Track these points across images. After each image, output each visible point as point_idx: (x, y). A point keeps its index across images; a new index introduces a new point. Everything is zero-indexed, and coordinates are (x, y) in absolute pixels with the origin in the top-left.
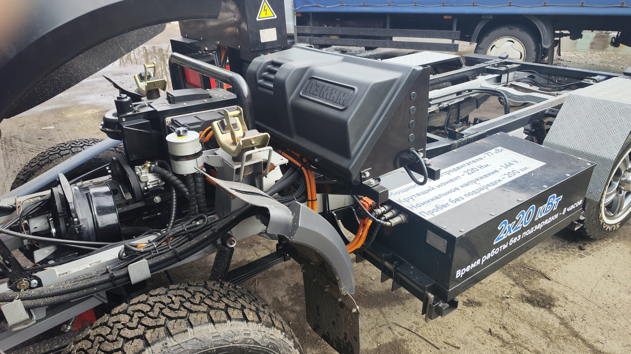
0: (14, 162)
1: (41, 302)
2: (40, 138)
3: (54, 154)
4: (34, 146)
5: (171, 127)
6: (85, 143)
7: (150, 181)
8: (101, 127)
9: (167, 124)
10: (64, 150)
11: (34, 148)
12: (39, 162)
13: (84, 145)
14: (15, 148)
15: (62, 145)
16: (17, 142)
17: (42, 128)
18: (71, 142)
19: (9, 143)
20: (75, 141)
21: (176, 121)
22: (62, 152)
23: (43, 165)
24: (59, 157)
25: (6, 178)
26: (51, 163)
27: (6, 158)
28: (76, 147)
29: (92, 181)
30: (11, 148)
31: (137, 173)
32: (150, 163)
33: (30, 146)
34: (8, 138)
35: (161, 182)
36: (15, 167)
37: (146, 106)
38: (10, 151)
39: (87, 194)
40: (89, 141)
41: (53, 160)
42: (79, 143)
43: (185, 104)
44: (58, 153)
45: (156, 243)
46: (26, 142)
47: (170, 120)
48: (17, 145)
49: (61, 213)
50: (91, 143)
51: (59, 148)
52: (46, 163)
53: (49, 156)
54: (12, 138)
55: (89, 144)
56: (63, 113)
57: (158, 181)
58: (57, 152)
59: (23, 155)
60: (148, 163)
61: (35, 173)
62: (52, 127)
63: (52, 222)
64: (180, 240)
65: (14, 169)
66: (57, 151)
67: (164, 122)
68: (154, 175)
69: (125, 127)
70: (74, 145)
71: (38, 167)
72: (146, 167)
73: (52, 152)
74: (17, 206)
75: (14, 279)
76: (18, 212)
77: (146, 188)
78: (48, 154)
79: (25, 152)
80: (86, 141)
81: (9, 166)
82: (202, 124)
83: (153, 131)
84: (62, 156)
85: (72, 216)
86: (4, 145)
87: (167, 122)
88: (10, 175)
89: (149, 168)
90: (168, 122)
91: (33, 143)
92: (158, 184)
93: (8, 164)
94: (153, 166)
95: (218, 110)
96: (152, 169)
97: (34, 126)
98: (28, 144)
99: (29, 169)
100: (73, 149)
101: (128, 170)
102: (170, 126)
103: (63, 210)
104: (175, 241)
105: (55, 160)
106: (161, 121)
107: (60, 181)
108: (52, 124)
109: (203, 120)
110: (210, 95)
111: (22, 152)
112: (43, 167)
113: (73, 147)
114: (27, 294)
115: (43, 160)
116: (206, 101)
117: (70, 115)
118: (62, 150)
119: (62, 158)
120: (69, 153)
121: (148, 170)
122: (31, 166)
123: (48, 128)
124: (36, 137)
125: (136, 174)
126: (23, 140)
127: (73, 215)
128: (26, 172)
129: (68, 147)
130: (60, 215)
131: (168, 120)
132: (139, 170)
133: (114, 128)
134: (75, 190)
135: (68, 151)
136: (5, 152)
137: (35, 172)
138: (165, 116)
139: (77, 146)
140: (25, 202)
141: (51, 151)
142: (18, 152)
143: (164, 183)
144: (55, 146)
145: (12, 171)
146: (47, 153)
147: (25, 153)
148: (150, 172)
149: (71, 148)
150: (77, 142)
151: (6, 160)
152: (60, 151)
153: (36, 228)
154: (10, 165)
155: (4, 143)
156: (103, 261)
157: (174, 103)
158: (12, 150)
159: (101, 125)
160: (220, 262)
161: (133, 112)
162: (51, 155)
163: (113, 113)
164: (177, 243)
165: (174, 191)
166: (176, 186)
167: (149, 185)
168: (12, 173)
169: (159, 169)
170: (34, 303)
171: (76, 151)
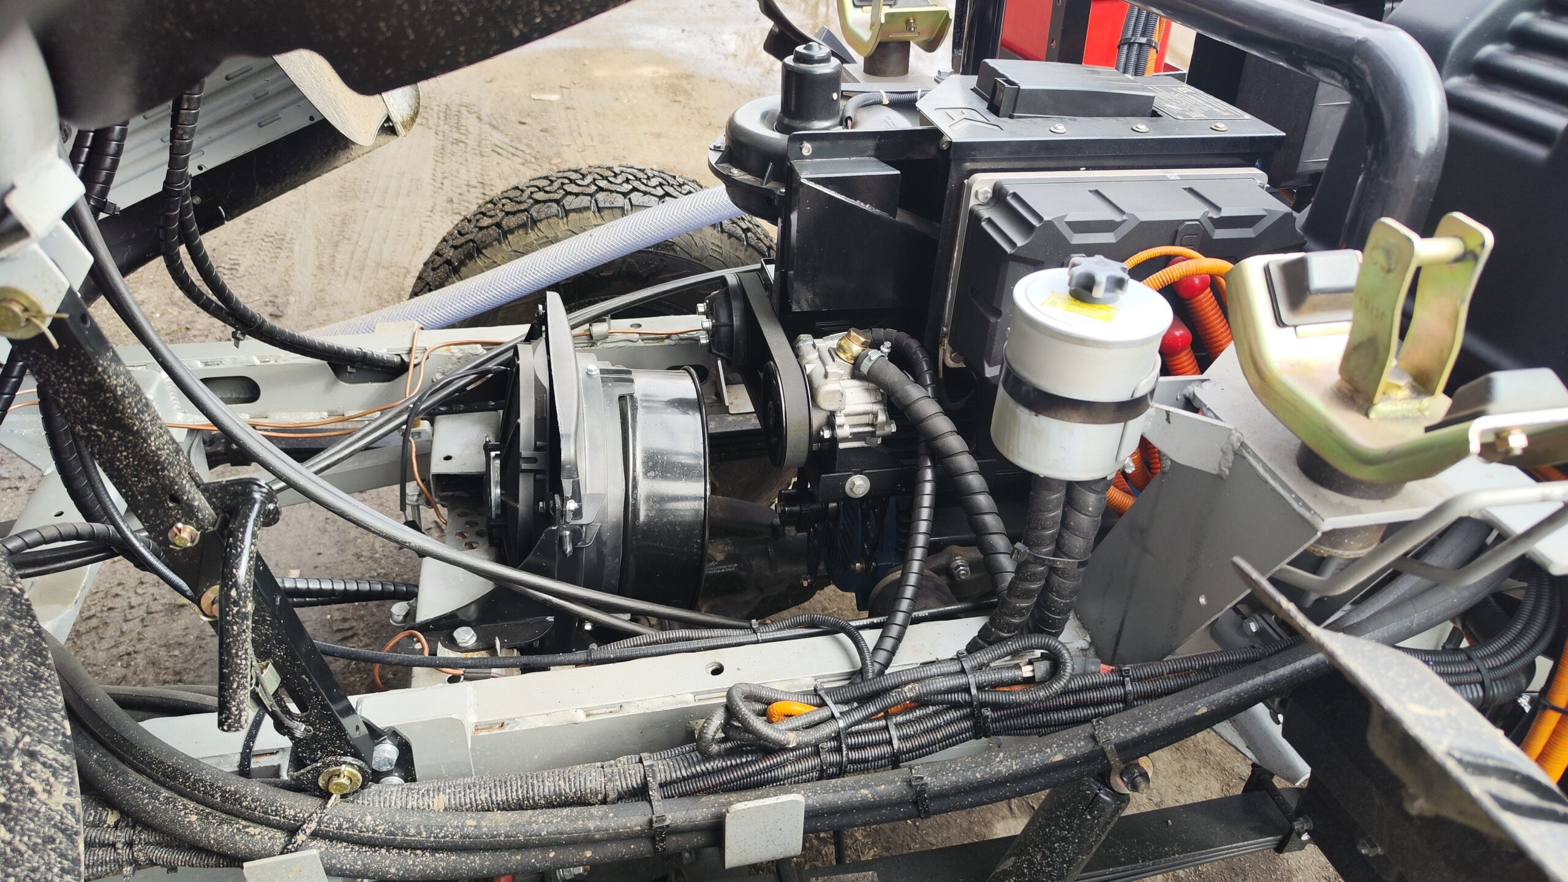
0: (455, 174)
1: (389, 866)
2: (523, 121)
3: (545, 202)
4: (507, 140)
5: (990, 221)
6: (636, 184)
7: (849, 409)
8: (714, 157)
9: (973, 202)
10: (577, 195)
11: (505, 146)
12: (503, 218)
13: (635, 189)
14: (463, 138)
15: (574, 176)
16: (470, 122)
17: (534, 96)
18: (598, 170)
19: (454, 121)
20: (610, 169)
21: (1015, 195)
22: (569, 198)
23: (511, 231)
24: (557, 216)
25: (429, 213)
26: (532, 229)
27: (440, 160)
28: (612, 192)
29: (640, 326)
30: (456, 135)
31: (809, 368)
32: (863, 340)
33: (497, 137)
34: (454, 108)
35: (887, 423)
36: (454, 189)
37: (880, 103)
38: (453, 143)
39: (622, 398)
40: (648, 178)
41: (540, 221)
42: (619, 180)
43: (1061, 128)
44: (557, 202)
45: (845, 708)
46: (491, 125)
47: (989, 189)
48: (471, 129)
49: (528, 460)
50: (655, 187)
51: (563, 184)
52: (519, 227)
53: (532, 205)
54: (464, 110)
55: (648, 189)
56: (587, 62)
57: (875, 415)
58: (557, 196)
59: (479, 159)
60: (858, 340)
61: (484, 251)
62: (555, 97)
63: (498, 462)
64: (940, 720)
65: (451, 194)
66: (555, 192)
67: (961, 191)
68: (868, 390)
69: (807, 179)
70: (605, 182)
71: (496, 235)
72: (845, 352)
73: (542, 193)
74: (414, 361)
75: (314, 751)
76: (412, 386)
77: (827, 434)
78: (530, 197)
79: (483, 154)
80: (640, 175)
81: (442, 184)
82: (1123, 231)
83: (902, 217)
84: (567, 212)
85: (560, 490)
86: (441, 123)
87: (977, 193)
88: (438, 208)
89: (856, 362)
90: (981, 197)
91: (506, 131)
92: (872, 425)
93: (441, 176)
94: (874, 358)
95: (1184, 179)
96: (865, 367)
97: (516, 86)
98: (494, 133)
99: (472, 232)
100: (600, 196)
101: (776, 339)
102: (985, 213)
103: (537, 448)
104: (919, 720)
105: (545, 222)
106: (952, 183)
107: (545, 314)
108: (557, 89)
109: (1132, 216)
110: (1157, 104)
111: (477, 152)
112: (510, 237)
113: (601, 189)
114: (349, 821)
115: (514, 213)
116: (1143, 127)
117: (600, 73)
118: (570, 193)
119: (565, 220)
120: (587, 208)
121: (848, 367)
122: (479, 224)
123: (546, 97)
124: (514, 117)
125: (803, 369)
126: (485, 119)
127: (567, 485)
128: (462, 240)
129: (588, 186)
130: (524, 466)
131: (982, 184)
132: (816, 355)
133: (759, 174)
134: (589, 374)
135: (585, 201)
136: (442, 143)
137: (485, 247)
138: (969, 165)
139: (613, 187)
140: (438, 352)
141: (540, 189)
142: (469, 148)
143: (893, 428)
144: (554, 175)
145: (445, 198)
146: (528, 192)
147: (482, 156)
148: (856, 373)
149: (597, 192)
150: (616, 175)
151: (438, 164)
152: (564, 196)
153: (448, 458)
154: (445, 181)
155: (443, 118)
156: (632, 710)
157: (1011, 117)
158: (457, 142)
159: (716, 149)
160: (1064, 839)
161: (837, 120)
162: (537, 202)
163: (764, 109)
164: (926, 731)
165: (929, 474)
166: (941, 458)
167: (841, 426)
168: (444, 204)
169: (893, 374)
170: (364, 865)
171: (608, 205)
